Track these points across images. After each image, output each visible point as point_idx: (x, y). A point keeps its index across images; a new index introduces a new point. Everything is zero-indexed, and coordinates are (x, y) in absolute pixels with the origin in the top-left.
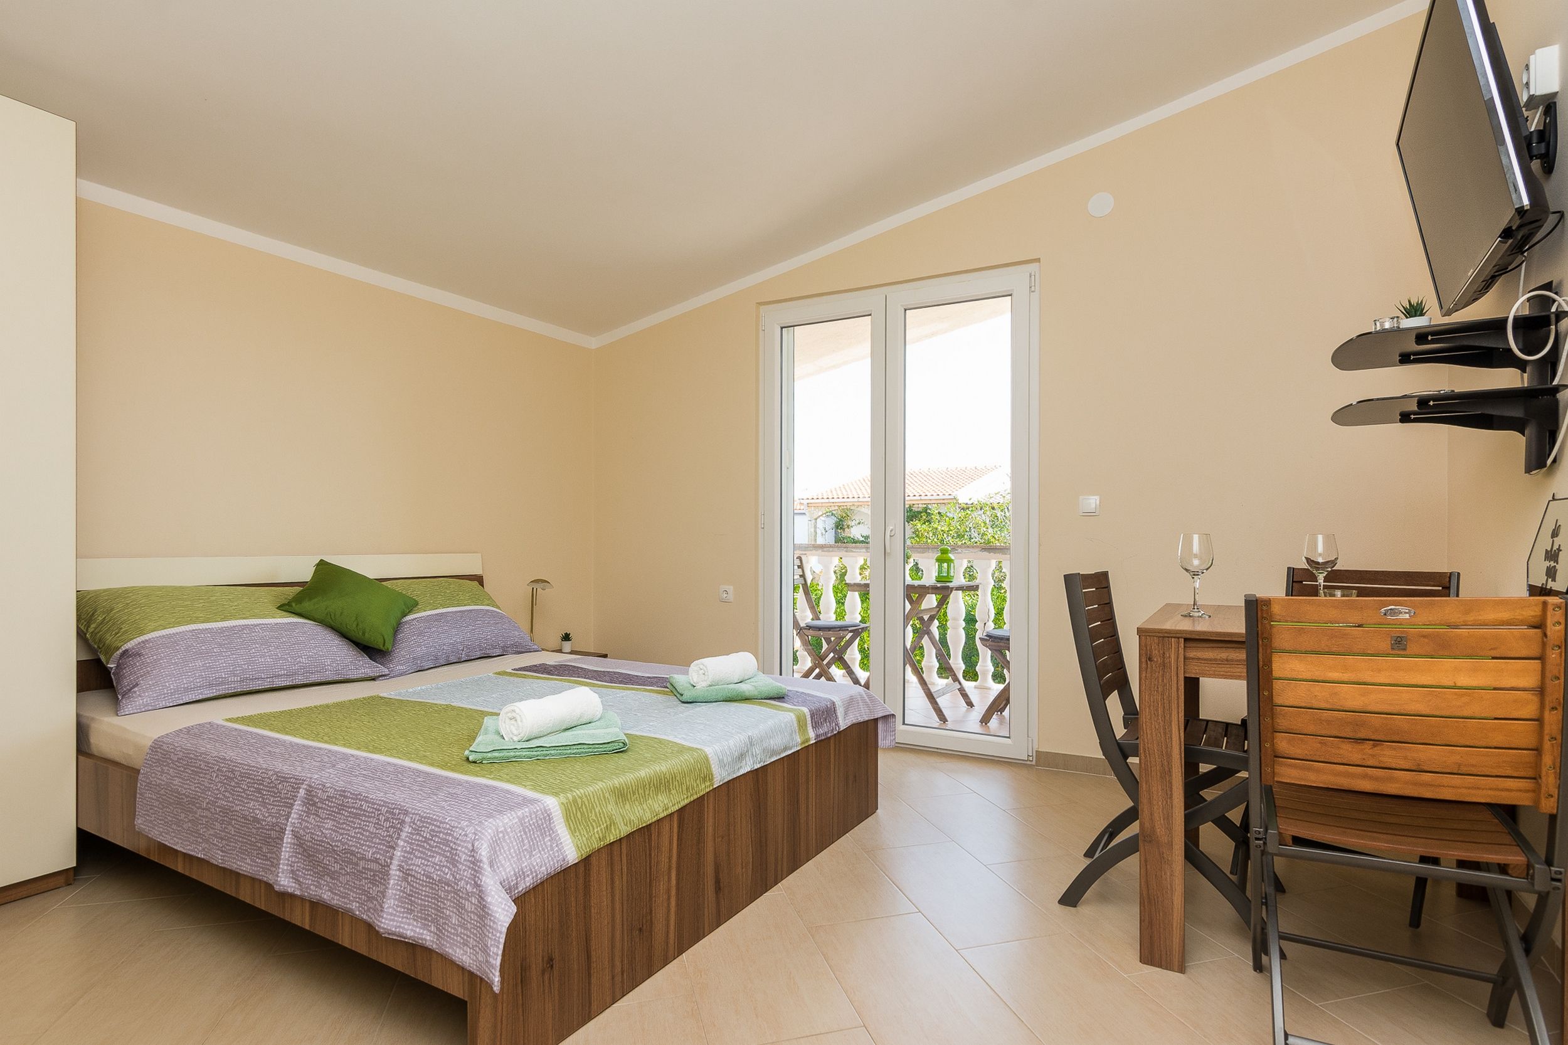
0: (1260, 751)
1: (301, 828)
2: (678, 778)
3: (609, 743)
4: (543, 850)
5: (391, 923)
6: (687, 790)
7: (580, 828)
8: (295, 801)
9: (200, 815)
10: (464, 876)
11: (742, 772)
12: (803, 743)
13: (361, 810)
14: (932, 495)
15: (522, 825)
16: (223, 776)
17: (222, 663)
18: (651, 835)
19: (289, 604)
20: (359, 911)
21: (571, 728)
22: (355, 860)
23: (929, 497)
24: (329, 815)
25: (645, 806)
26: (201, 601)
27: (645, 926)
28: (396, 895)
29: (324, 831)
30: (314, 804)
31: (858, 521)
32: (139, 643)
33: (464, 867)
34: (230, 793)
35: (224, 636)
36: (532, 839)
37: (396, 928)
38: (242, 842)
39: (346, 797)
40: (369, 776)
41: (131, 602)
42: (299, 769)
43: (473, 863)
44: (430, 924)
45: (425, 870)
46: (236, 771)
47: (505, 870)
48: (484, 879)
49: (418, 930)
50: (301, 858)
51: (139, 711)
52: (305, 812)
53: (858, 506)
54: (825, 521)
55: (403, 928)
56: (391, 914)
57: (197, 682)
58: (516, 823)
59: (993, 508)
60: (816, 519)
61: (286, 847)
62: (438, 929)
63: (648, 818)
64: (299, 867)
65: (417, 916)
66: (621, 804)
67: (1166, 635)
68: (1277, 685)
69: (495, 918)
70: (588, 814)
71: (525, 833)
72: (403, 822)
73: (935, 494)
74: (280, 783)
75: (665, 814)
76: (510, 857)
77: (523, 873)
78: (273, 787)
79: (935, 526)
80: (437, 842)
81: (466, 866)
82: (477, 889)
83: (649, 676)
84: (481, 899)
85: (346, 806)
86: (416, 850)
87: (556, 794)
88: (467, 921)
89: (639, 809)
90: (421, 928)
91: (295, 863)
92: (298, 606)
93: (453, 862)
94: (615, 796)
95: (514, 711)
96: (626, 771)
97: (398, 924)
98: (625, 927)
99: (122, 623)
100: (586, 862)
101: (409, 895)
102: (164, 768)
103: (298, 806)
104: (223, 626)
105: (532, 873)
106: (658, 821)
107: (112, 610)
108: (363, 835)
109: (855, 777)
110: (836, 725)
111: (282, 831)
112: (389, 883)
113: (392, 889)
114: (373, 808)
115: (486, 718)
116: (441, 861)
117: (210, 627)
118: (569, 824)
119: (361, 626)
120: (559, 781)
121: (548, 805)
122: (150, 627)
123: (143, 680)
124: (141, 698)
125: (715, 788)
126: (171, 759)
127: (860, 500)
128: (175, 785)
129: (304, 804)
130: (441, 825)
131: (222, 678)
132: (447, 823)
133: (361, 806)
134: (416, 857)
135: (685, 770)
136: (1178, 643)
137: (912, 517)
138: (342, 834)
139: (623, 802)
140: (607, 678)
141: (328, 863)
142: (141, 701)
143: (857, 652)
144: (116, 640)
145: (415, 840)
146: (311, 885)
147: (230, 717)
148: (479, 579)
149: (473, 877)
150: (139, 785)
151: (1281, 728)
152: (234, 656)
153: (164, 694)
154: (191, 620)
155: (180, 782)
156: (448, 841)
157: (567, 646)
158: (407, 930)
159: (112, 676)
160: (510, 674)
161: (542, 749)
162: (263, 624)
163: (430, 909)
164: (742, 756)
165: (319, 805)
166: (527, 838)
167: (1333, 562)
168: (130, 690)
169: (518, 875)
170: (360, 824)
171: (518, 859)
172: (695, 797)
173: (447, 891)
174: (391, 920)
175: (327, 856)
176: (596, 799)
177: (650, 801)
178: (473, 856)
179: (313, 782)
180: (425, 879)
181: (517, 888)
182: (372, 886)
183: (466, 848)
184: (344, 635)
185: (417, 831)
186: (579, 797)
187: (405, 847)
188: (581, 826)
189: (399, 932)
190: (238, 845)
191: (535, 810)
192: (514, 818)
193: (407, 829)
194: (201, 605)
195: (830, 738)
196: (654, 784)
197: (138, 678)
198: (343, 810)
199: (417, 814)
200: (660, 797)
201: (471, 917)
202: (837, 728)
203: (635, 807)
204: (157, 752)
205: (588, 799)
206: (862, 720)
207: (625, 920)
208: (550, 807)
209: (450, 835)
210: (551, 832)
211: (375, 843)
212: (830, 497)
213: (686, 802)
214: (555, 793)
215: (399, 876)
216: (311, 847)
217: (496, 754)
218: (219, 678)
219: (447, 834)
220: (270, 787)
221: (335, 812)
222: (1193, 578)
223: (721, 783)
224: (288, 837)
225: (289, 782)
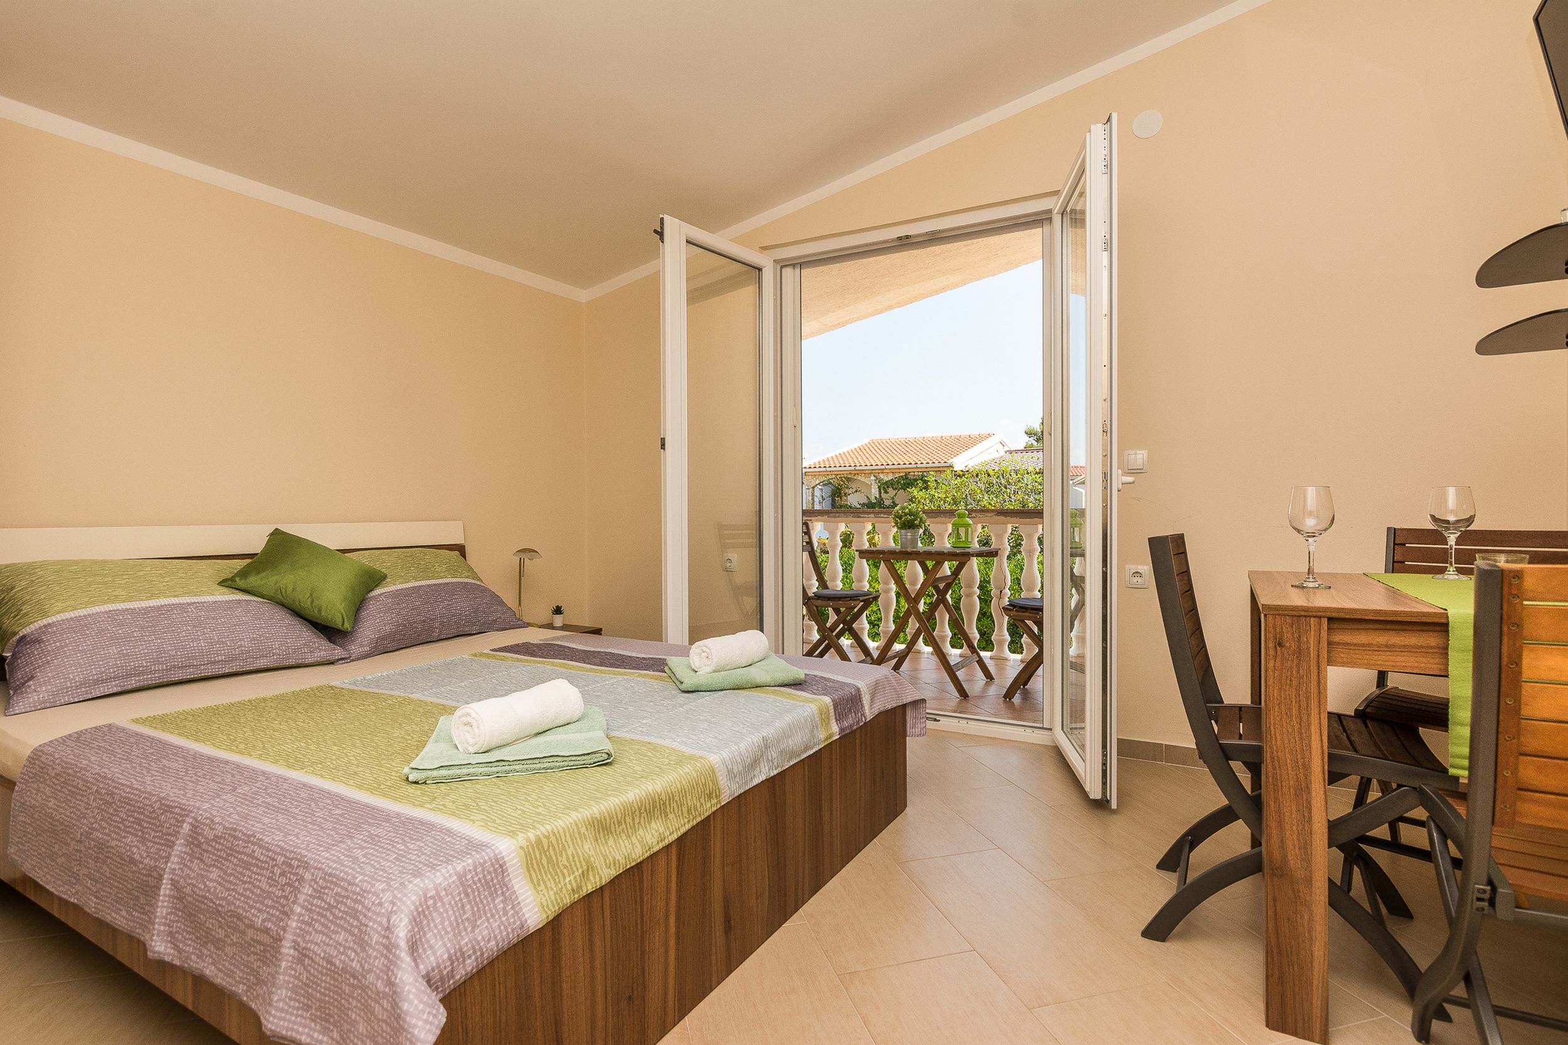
0: (1495, 781)
1: (181, 877)
2: (677, 798)
3: (588, 754)
4: (493, 916)
5: (281, 1023)
6: (688, 812)
7: (546, 879)
8: (177, 840)
9: (74, 849)
10: (374, 966)
11: (756, 781)
12: (826, 739)
13: (253, 858)
14: (928, 463)
15: (462, 883)
16: (102, 800)
17: (143, 649)
18: (642, 874)
19: (232, 579)
20: (247, 996)
21: (544, 732)
22: (242, 927)
23: (925, 465)
24: (215, 861)
25: (634, 839)
26: (125, 577)
27: (635, 993)
28: (288, 982)
29: (208, 883)
30: (199, 845)
31: (855, 489)
32: (40, 628)
33: (375, 953)
34: (108, 823)
35: (148, 617)
36: (476, 903)
37: (287, 1031)
38: (117, 887)
39: (236, 838)
40: (274, 806)
41: (38, 579)
42: (190, 794)
43: (387, 948)
44: (332, 1027)
45: (325, 952)
46: (116, 794)
47: (434, 954)
48: (400, 974)
49: (316, 1035)
50: (181, 916)
51: (33, 709)
52: (188, 854)
53: (855, 474)
54: (822, 489)
55: (297, 1032)
56: (282, 1010)
57: (110, 673)
58: (453, 882)
59: (989, 475)
60: (813, 488)
61: (163, 901)
62: (341, 1036)
63: (638, 853)
64: (180, 927)
65: (316, 1016)
66: (603, 839)
67: (1303, 613)
68: (1527, 690)
69: (413, 1035)
70: (557, 858)
71: (467, 895)
72: (301, 879)
73: (931, 462)
74: (162, 814)
75: (661, 845)
76: (443, 933)
77: (463, 954)
78: (154, 818)
79: (932, 493)
80: (344, 912)
81: (378, 951)
82: (390, 988)
83: (645, 656)
84: (395, 1005)
85: (235, 851)
86: (316, 921)
87: (513, 834)
88: (377, 1032)
89: (627, 844)
90: (319, 1032)
91: (173, 922)
92: (243, 581)
93: (362, 944)
94: (595, 830)
95: (468, 714)
96: (609, 793)
97: (290, 1026)
98: (609, 998)
99: (23, 604)
100: (555, 924)
101: (305, 985)
102: (40, 785)
103: (179, 847)
104: (148, 605)
105: (475, 952)
106: (651, 856)
107: (12, 588)
108: (253, 893)
109: (883, 773)
110: (862, 715)
111: (160, 878)
112: (280, 966)
113: (284, 974)
114: (267, 856)
115: (442, 718)
116: (346, 941)
117: (132, 607)
118: (530, 875)
119: (316, 603)
120: (520, 812)
121: (501, 853)
122: (56, 608)
123: (40, 671)
124: (37, 692)
125: (724, 805)
126: (48, 775)
127: (857, 468)
128: (49, 808)
129: (189, 844)
130: (349, 888)
131: (144, 667)
132: (357, 885)
133: (254, 851)
134: (316, 931)
135: (686, 787)
136: (1320, 624)
137: (909, 484)
138: (228, 890)
139: (604, 837)
140: (597, 660)
141: (211, 926)
142: (36, 697)
143: (866, 622)
144: (14, 624)
145: (316, 906)
146: (192, 953)
147: (138, 717)
148: (461, 549)
149: (385, 969)
150: (12, 806)
151: (1526, 748)
152: (159, 641)
153: (67, 688)
154: (108, 599)
155: (55, 804)
156: (357, 911)
157: (558, 621)
158: (301, 1034)
159: (6, 667)
160: (487, 656)
161: (503, 763)
162: (198, 603)
163: (332, 1008)
164: (755, 763)
165: (205, 846)
166: (470, 902)
167: (1470, 520)
168: (23, 684)
169: (454, 958)
170: (250, 877)
171: (455, 935)
172: (699, 819)
173: (352, 985)
174: (280, 1019)
175: (210, 918)
176: (568, 836)
177: (641, 832)
178: (388, 937)
179: (201, 815)
180: (325, 965)
181: (453, 977)
182: (261, 965)
183: (380, 923)
184: (297, 613)
185: (319, 893)
186: (545, 837)
187: (303, 915)
188: (547, 876)
189: (291, 1037)
190: (113, 891)
191: (482, 861)
192: (450, 875)
193: (307, 890)
194: (125, 581)
195: (855, 731)
196: (645, 808)
197: (35, 669)
198: (232, 855)
199: (319, 869)
200: (653, 825)
201: (382, 1028)
202: (864, 719)
203: (621, 841)
204: (35, 764)
205: (556, 838)
206: (889, 707)
207: (609, 989)
208: (504, 854)
209: (360, 902)
210: (505, 889)
211: (267, 906)
212: (827, 466)
213: (688, 827)
214: (512, 831)
215: (293, 957)
216: (192, 904)
217: (444, 772)
218: (139, 667)
219: (356, 901)
220: (152, 818)
221: (222, 858)
222: (1307, 540)
223: (731, 799)
224: (165, 888)
225: (174, 813)
